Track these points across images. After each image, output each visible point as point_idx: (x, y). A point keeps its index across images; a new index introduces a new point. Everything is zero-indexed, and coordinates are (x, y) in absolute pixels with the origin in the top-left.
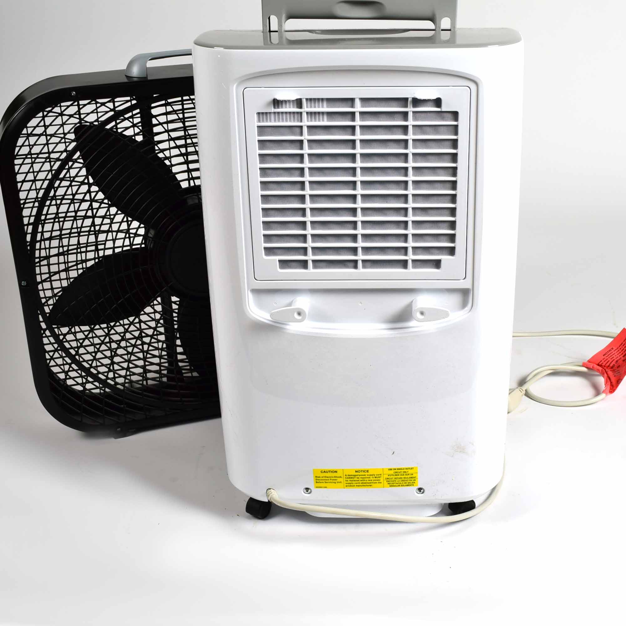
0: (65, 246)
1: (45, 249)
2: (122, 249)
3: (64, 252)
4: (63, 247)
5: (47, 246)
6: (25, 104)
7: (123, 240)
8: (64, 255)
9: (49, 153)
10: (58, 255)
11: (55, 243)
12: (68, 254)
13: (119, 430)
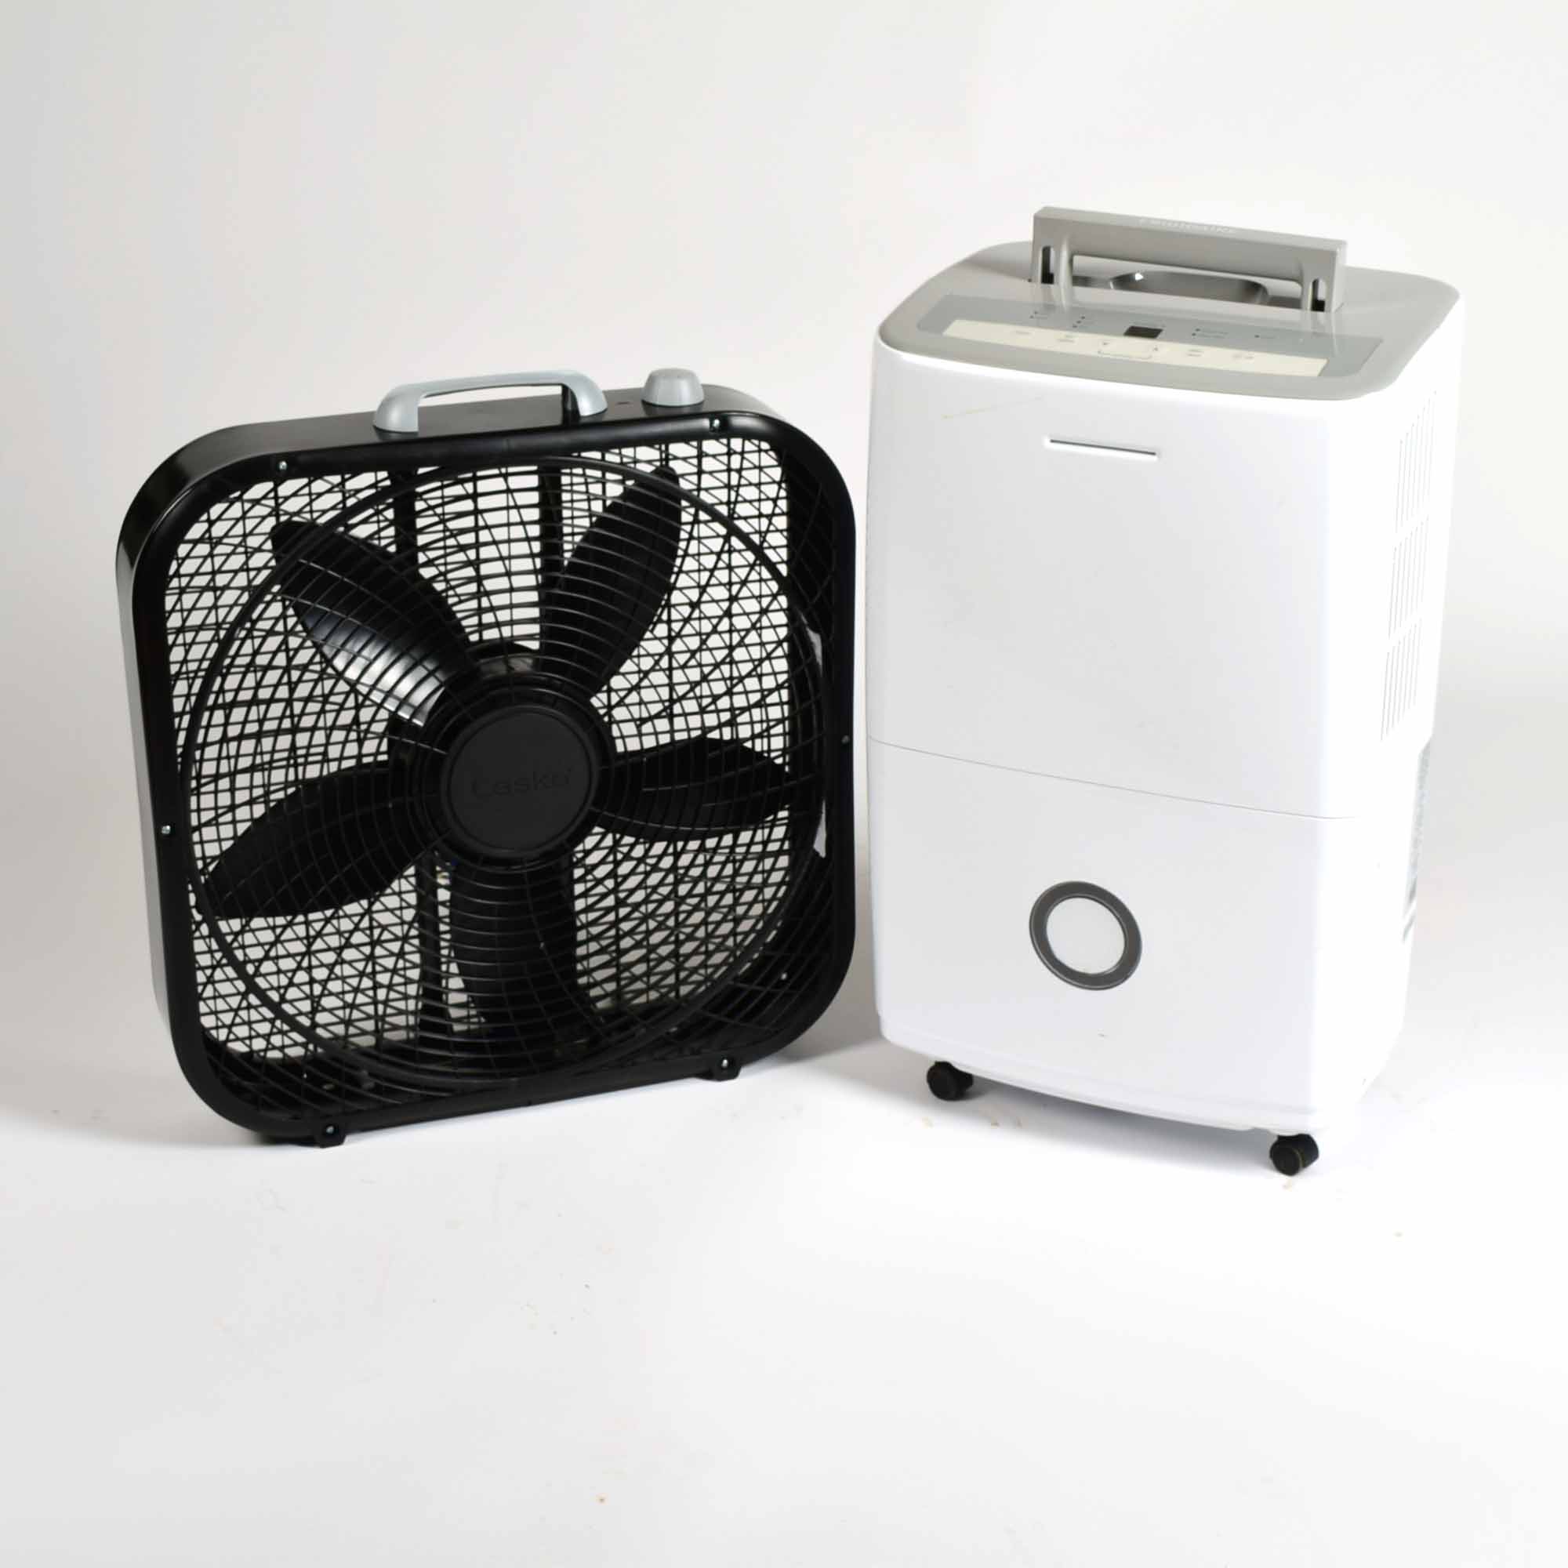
0: (267, 753)
1: (228, 757)
2: (340, 765)
3: (263, 764)
4: (262, 753)
5: (233, 752)
6: (188, 486)
7: (340, 746)
8: (263, 770)
9: (214, 573)
10: (252, 769)
11: (248, 746)
12: (271, 768)
13: (330, 1130)
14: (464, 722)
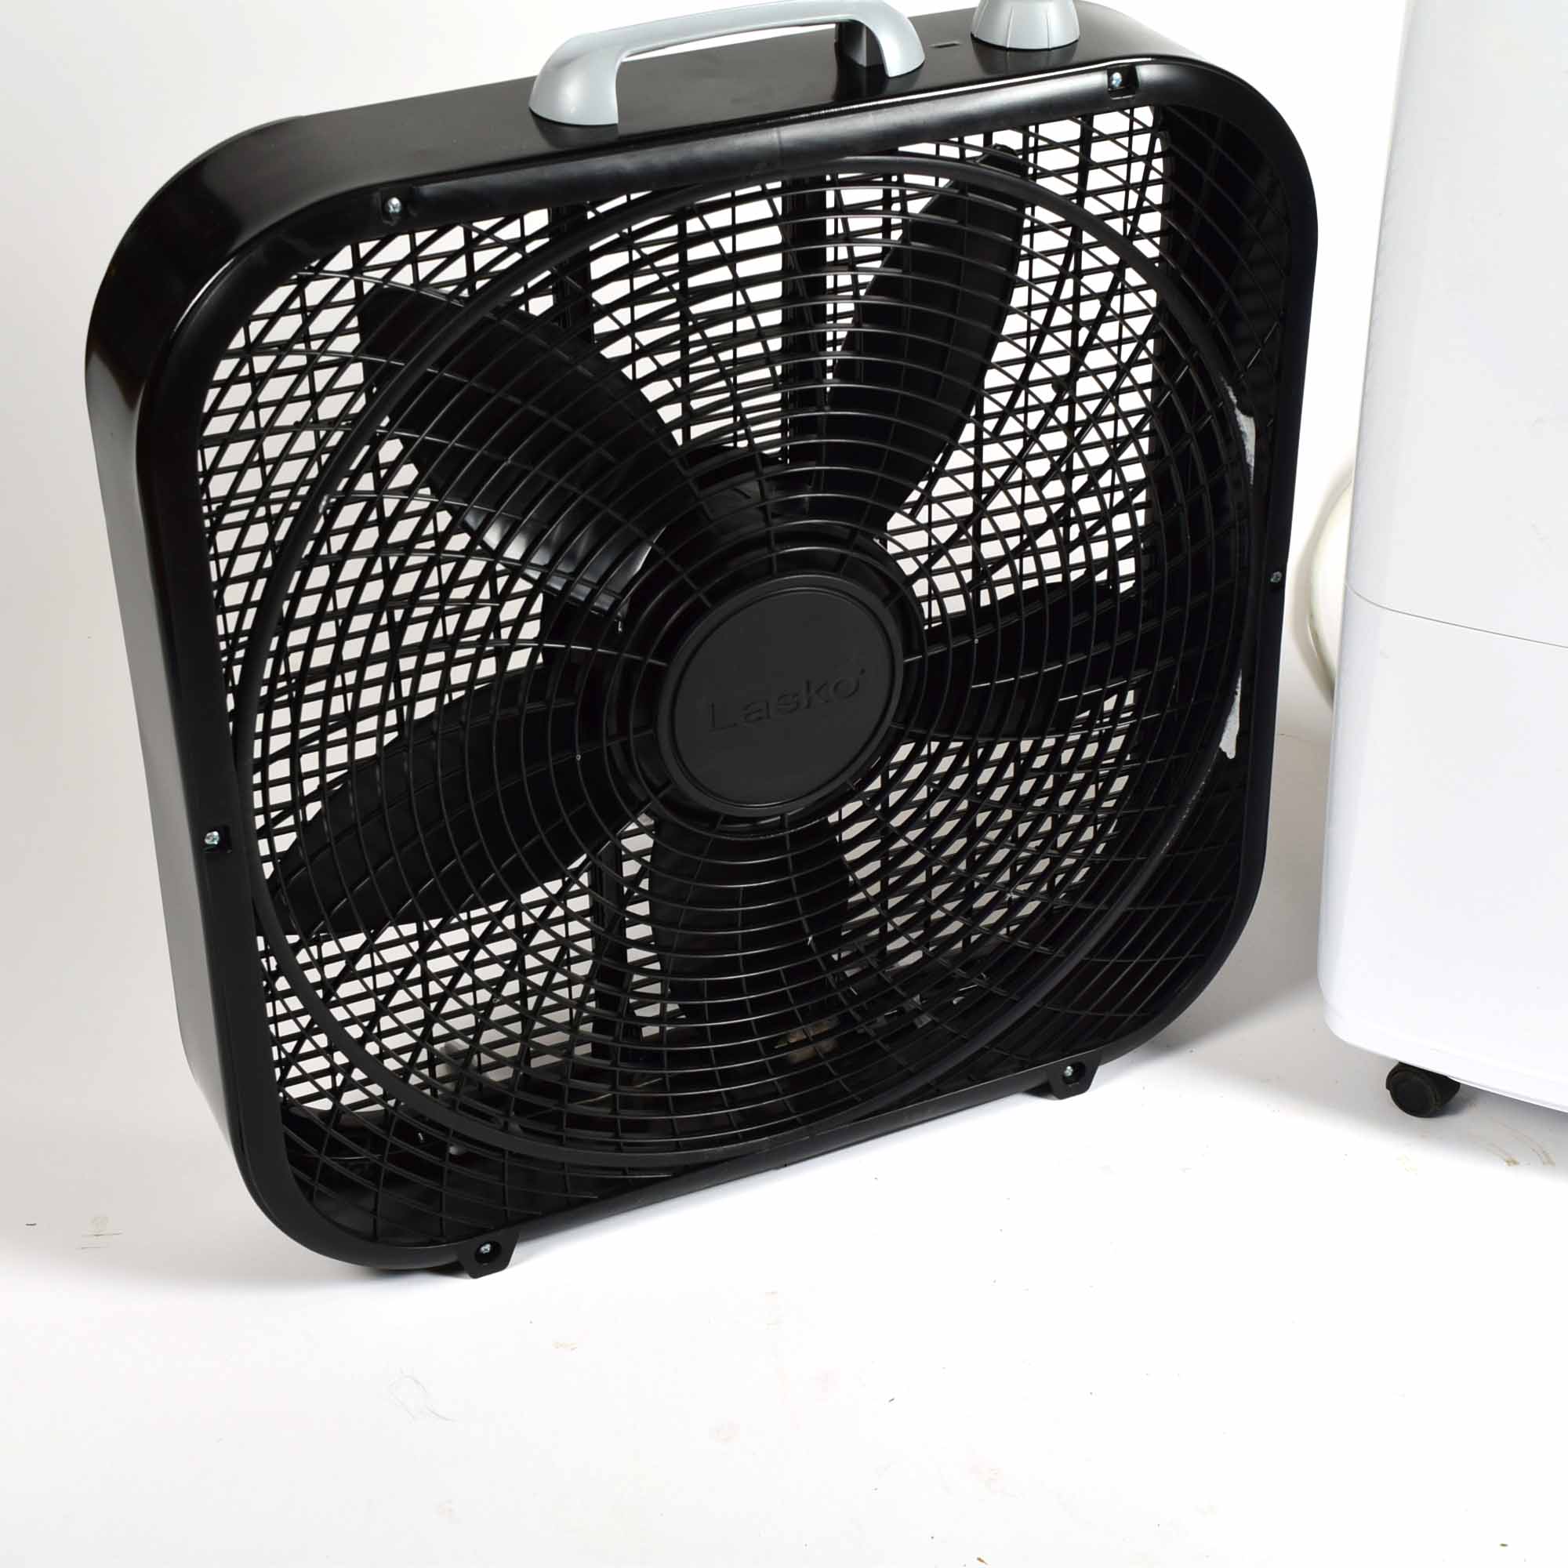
13: (487, 1248)
14: (696, 613)
